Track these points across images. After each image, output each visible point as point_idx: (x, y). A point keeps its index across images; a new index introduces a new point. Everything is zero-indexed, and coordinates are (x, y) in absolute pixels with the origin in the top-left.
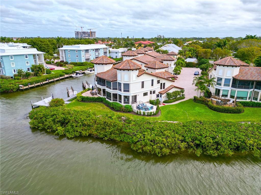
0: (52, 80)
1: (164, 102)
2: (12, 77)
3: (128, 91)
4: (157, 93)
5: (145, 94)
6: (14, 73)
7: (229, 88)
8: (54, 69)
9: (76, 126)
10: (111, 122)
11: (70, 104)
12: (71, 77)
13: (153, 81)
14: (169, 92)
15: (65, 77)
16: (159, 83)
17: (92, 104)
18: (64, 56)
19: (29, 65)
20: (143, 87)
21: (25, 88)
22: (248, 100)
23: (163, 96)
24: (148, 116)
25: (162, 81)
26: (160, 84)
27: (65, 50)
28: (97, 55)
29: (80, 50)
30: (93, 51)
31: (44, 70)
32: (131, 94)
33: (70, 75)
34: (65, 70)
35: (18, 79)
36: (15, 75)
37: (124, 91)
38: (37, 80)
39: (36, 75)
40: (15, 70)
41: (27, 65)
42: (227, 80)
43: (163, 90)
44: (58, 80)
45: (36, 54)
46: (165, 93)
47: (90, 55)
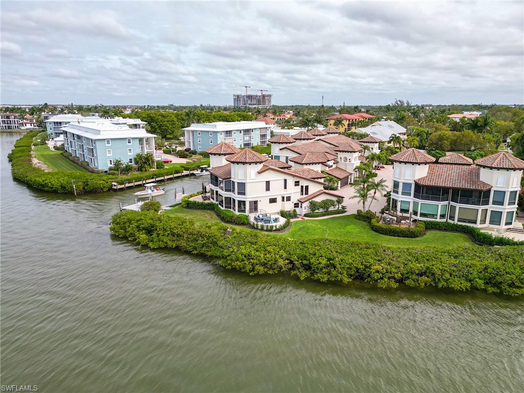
0: (162, 178)
1: (305, 215)
2: (106, 172)
3: (244, 194)
4: (294, 199)
5: (273, 201)
6: (109, 165)
7: (411, 199)
8: (171, 162)
9: (163, 235)
10: (207, 233)
11: (170, 210)
12: (193, 174)
13: (285, 181)
14: (313, 199)
15: (183, 174)
16: (298, 185)
17: (199, 212)
18: (191, 141)
19: (132, 153)
20: (268, 189)
21: (120, 187)
22: (438, 220)
23: (304, 205)
24: (267, 230)
25: (304, 183)
26: (299, 188)
27: (193, 131)
28: (246, 141)
29: (217, 132)
30: (241, 133)
31: (153, 162)
32: (249, 198)
33: (191, 172)
34: (188, 163)
35: (113, 174)
36: (110, 169)
37: (239, 193)
38: (139, 176)
39: (140, 169)
40: (111, 161)
41: (129, 154)
42: (407, 186)
43: (304, 196)
44: (171, 179)
45: (143, 138)
46: (308, 202)
47: (234, 139)
